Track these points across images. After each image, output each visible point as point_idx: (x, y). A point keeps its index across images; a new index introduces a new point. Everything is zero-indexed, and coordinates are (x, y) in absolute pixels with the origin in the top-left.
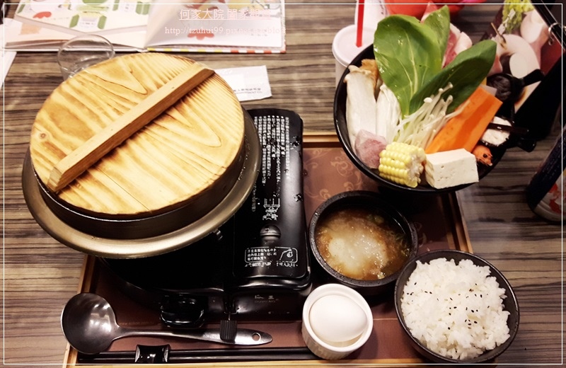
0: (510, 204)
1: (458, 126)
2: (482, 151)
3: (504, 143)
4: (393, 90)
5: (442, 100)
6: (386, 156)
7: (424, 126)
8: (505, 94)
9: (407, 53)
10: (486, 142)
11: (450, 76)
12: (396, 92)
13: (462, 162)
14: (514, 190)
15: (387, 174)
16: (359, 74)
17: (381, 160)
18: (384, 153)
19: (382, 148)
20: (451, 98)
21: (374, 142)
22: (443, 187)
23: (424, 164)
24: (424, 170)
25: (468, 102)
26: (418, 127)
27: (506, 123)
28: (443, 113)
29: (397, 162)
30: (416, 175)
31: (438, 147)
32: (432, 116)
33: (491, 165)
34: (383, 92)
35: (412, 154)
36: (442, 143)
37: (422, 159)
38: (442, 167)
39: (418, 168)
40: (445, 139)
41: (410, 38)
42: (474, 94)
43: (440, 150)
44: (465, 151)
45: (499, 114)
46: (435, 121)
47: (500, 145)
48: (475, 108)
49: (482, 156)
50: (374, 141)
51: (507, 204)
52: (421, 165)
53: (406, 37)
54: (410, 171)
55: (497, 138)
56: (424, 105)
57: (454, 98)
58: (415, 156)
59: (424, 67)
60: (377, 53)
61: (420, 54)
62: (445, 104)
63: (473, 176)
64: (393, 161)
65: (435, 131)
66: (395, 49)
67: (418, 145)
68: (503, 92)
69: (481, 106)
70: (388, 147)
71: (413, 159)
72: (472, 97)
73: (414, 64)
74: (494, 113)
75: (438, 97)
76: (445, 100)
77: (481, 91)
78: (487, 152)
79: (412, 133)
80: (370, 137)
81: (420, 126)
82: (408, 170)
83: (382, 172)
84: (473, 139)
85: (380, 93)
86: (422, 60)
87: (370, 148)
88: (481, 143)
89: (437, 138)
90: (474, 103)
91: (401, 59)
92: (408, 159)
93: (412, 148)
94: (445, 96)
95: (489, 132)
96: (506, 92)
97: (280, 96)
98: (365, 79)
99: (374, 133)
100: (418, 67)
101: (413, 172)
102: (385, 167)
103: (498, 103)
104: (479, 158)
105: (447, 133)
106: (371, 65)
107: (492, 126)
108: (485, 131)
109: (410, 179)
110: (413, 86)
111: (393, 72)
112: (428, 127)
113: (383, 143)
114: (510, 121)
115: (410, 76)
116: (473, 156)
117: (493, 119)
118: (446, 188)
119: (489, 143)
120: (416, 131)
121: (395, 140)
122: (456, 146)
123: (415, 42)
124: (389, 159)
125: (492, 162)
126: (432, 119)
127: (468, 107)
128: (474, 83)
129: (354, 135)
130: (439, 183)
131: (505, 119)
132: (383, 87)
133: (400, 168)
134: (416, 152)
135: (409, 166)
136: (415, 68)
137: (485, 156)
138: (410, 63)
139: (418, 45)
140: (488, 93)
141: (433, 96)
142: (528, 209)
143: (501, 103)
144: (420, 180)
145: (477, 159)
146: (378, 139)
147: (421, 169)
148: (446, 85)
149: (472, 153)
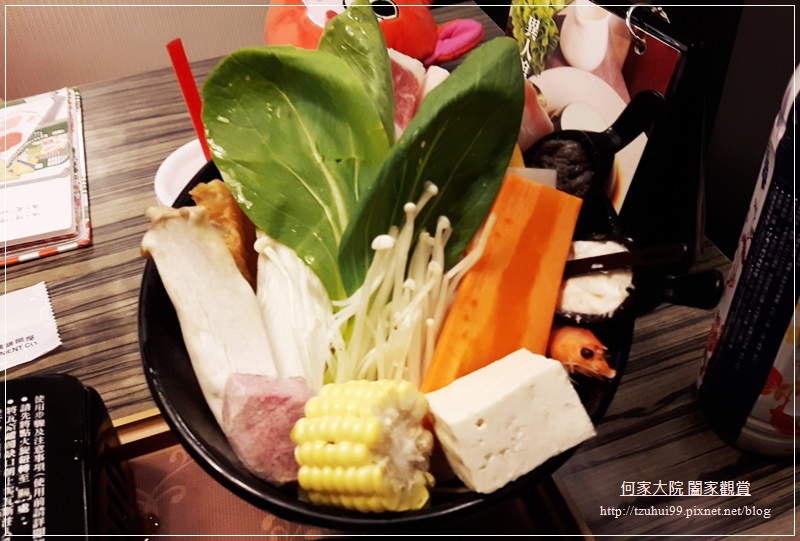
0: (676, 444)
1: (488, 290)
2: (573, 342)
3: (626, 303)
4: (291, 245)
5: (425, 235)
6: (309, 438)
7: (397, 316)
8: (580, 179)
9: (296, 140)
10: (574, 315)
11: (422, 163)
12: (300, 247)
13: (531, 389)
14: (671, 407)
15: (325, 492)
16: (174, 221)
17: (297, 452)
18: (300, 427)
19: (297, 413)
20: (444, 222)
21: (270, 402)
22: (500, 483)
23: (429, 423)
24: (436, 442)
25: (492, 219)
26: (381, 324)
27: (612, 248)
28: (437, 265)
29: (343, 449)
30: (415, 466)
31: (455, 365)
32: (410, 282)
33: (612, 374)
34: (266, 258)
35: (381, 409)
36: (462, 349)
37: (419, 414)
38: (479, 424)
39: (412, 444)
40: (464, 336)
41: (293, 101)
42: (501, 195)
43: (463, 372)
44: (529, 353)
45: (582, 233)
46: (422, 294)
47: (617, 312)
48: (514, 233)
49: (577, 354)
50: (269, 399)
51: (669, 446)
52: (420, 431)
53: (282, 101)
54: (391, 462)
55: (603, 295)
56: (376, 257)
57: (453, 222)
58: (393, 412)
59: (350, 162)
60: (223, 162)
61: (330, 132)
62: (438, 243)
63: (573, 424)
64: (330, 448)
65: (430, 322)
66: (265, 139)
67: (399, 374)
68: (573, 175)
69: (531, 222)
70: (310, 407)
71: (388, 422)
72: (498, 205)
73: (318, 159)
74: (570, 232)
75: (409, 228)
76: (433, 234)
77: (516, 183)
78: (585, 340)
79: (372, 344)
80: (256, 391)
81: (389, 319)
82: (382, 463)
83: (312, 491)
84: (539, 317)
85: (261, 262)
86: (340, 144)
87: (263, 424)
88: (562, 321)
89: (444, 339)
90: (508, 221)
91: (285, 159)
92: (370, 428)
93: (383, 387)
94: (425, 222)
95: (573, 285)
96: (580, 173)
97: (84, 339)
98: (196, 231)
99: (270, 372)
100: (333, 163)
101: (402, 463)
102: (316, 472)
103: (572, 205)
104: (572, 364)
105: (466, 318)
106: (214, 195)
107: (577, 268)
108: (563, 285)
109: (398, 487)
110: (336, 218)
111: (278, 197)
112: (408, 314)
113: (297, 396)
114: (620, 241)
115: (320, 195)
116: (554, 365)
117: (572, 251)
118: (510, 484)
119: (584, 316)
120: (379, 335)
121: (329, 379)
122: (501, 347)
123: (310, 106)
124: (319, 445)
125: (612, 365)
126: (412, 294)
127: (496, 234)
128: (491, 168)
129: (216, 395)
130: (486, 475)
131: (603, 240)
132: (262, 243)
133: (358, 464)
134: (392, 399)
135: (381, 448)
136: (325, 170)
137: (587, 354)
138: (310, 161)
139: (319, 110)
140: (537, 185)
141: (394, 229)
142: (721, 443)
143: (577, 201)
144: (431, 479)
145: (567, 367)
146: (281, 391)
147: (426, 441)
148: (421, 191)
149: (548, 355)
